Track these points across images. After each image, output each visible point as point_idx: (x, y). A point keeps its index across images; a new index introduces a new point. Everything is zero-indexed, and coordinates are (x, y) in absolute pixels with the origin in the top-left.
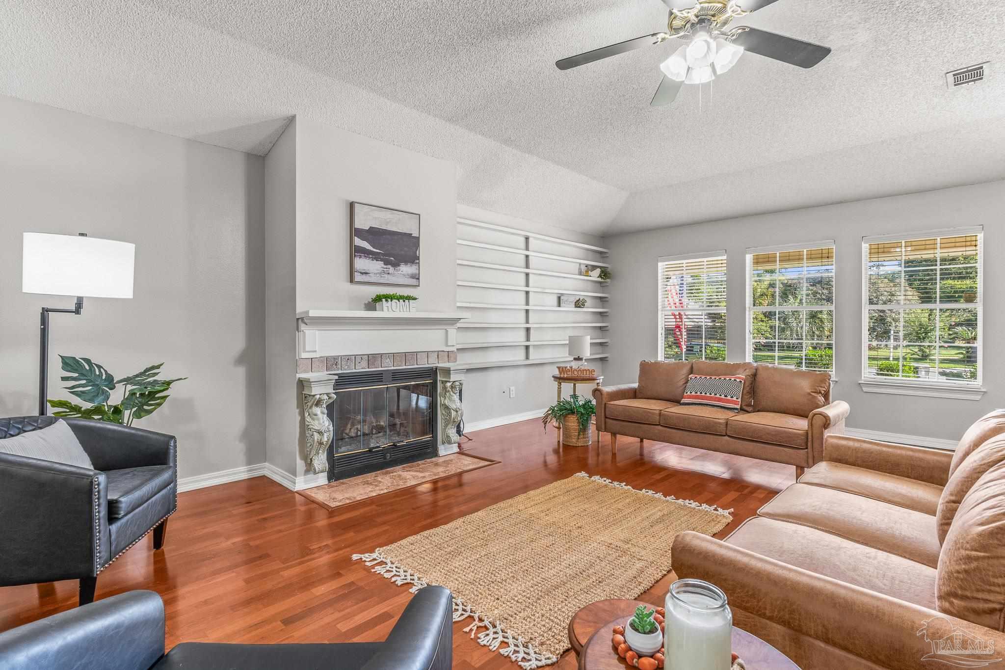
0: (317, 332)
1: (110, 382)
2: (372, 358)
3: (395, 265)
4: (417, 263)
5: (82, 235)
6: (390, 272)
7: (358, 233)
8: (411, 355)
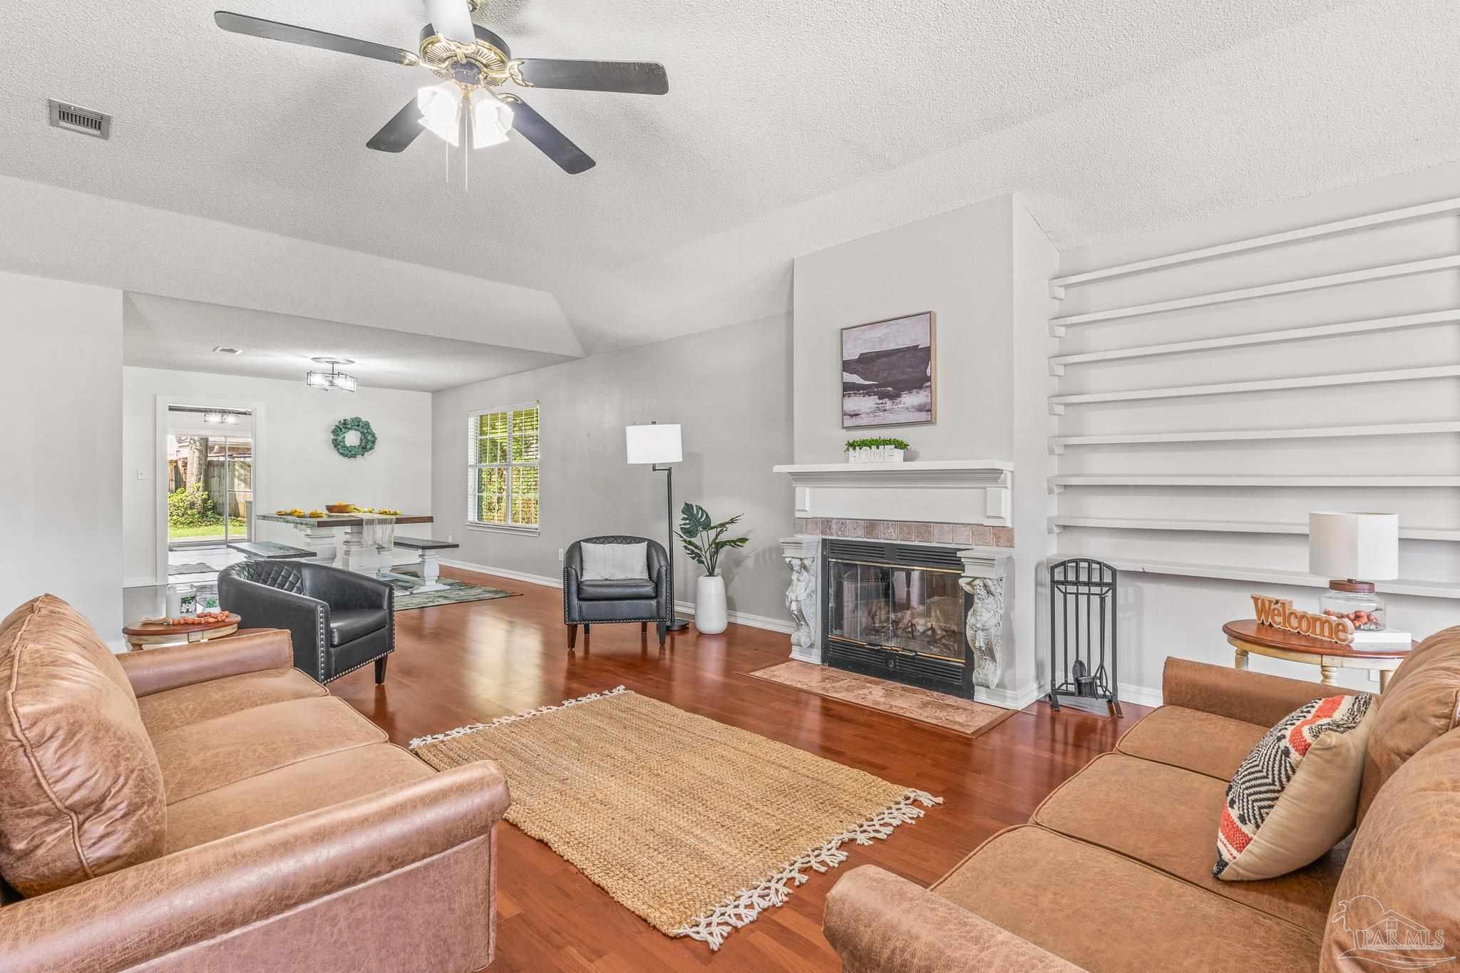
0: (807, 490)
1: (707, 526)
2: (871, 525)
3: (894, 397)
4: (927, 387)
5: (654, 423)
6: (887, 408)
7: (847, 366)
8: (924, 527)
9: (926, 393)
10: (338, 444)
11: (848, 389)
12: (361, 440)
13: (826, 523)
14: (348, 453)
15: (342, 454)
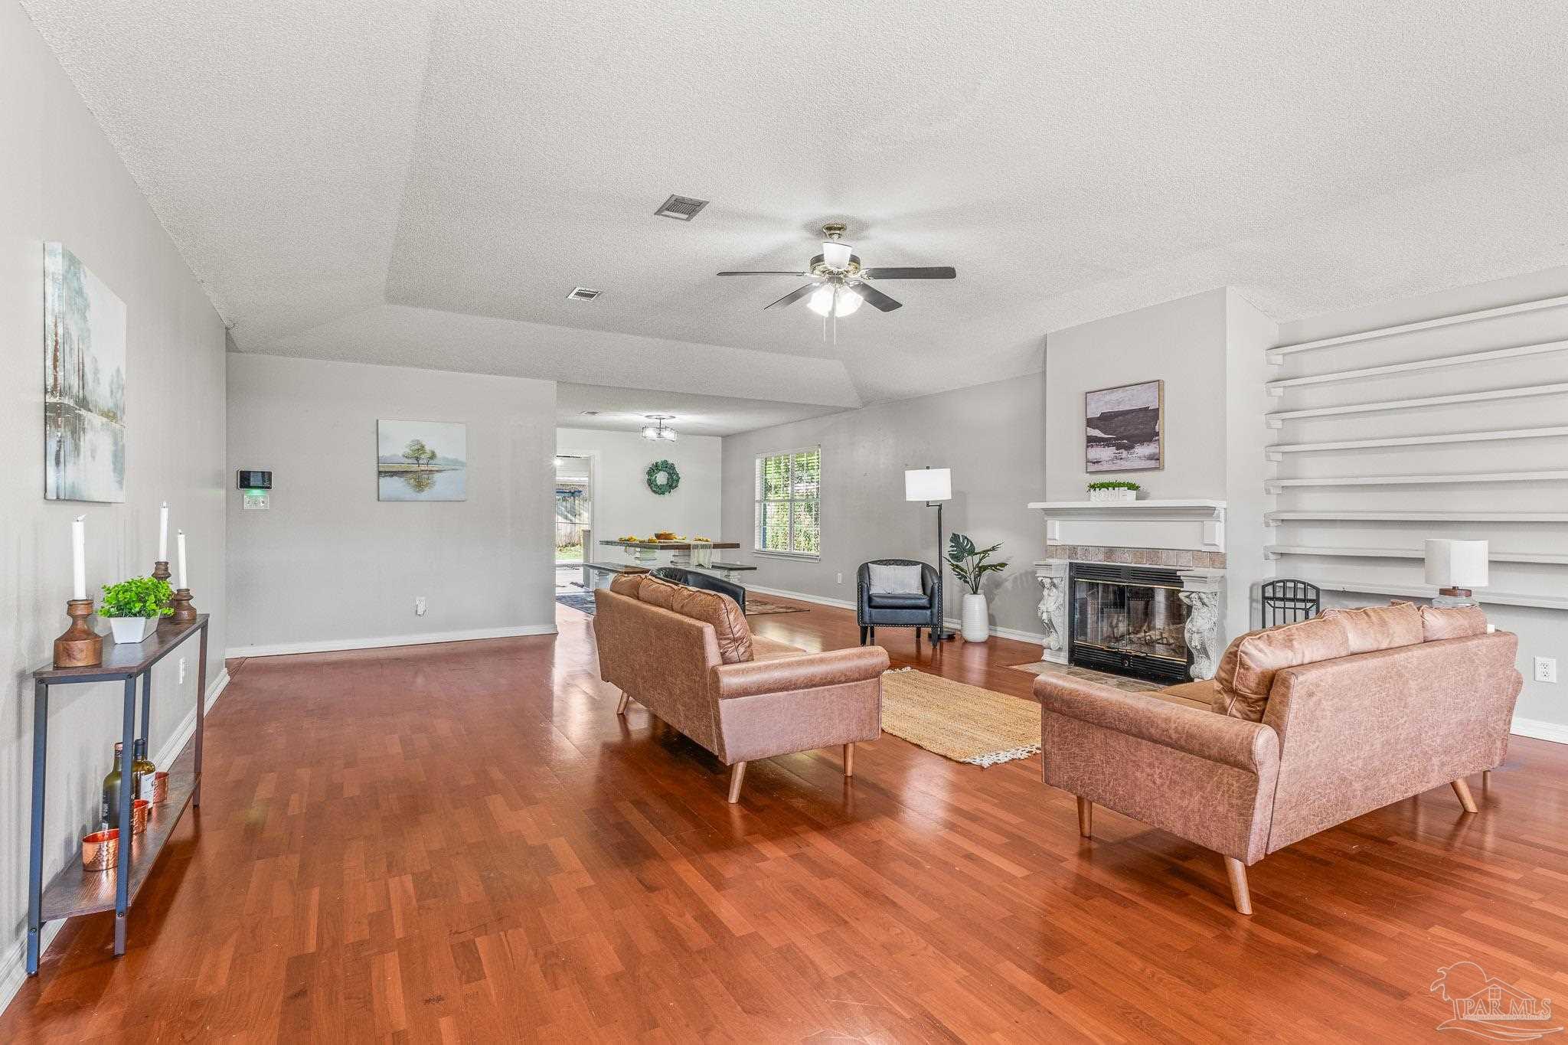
0: (1057, 523)
1: (972, 552)
2: (1110, 551)
3: (1129, 448)
4: (1156, 440)
5: (928, 468)
6: (1123, 457)
7: (1090, 423)
8: (1154, 552)
9: (1155, 445)
10: (651, 483)
11: (1091, 441)
12: (668, 479)
13: (1073, 550)
14: (659, 490)
15: (654, 491)
